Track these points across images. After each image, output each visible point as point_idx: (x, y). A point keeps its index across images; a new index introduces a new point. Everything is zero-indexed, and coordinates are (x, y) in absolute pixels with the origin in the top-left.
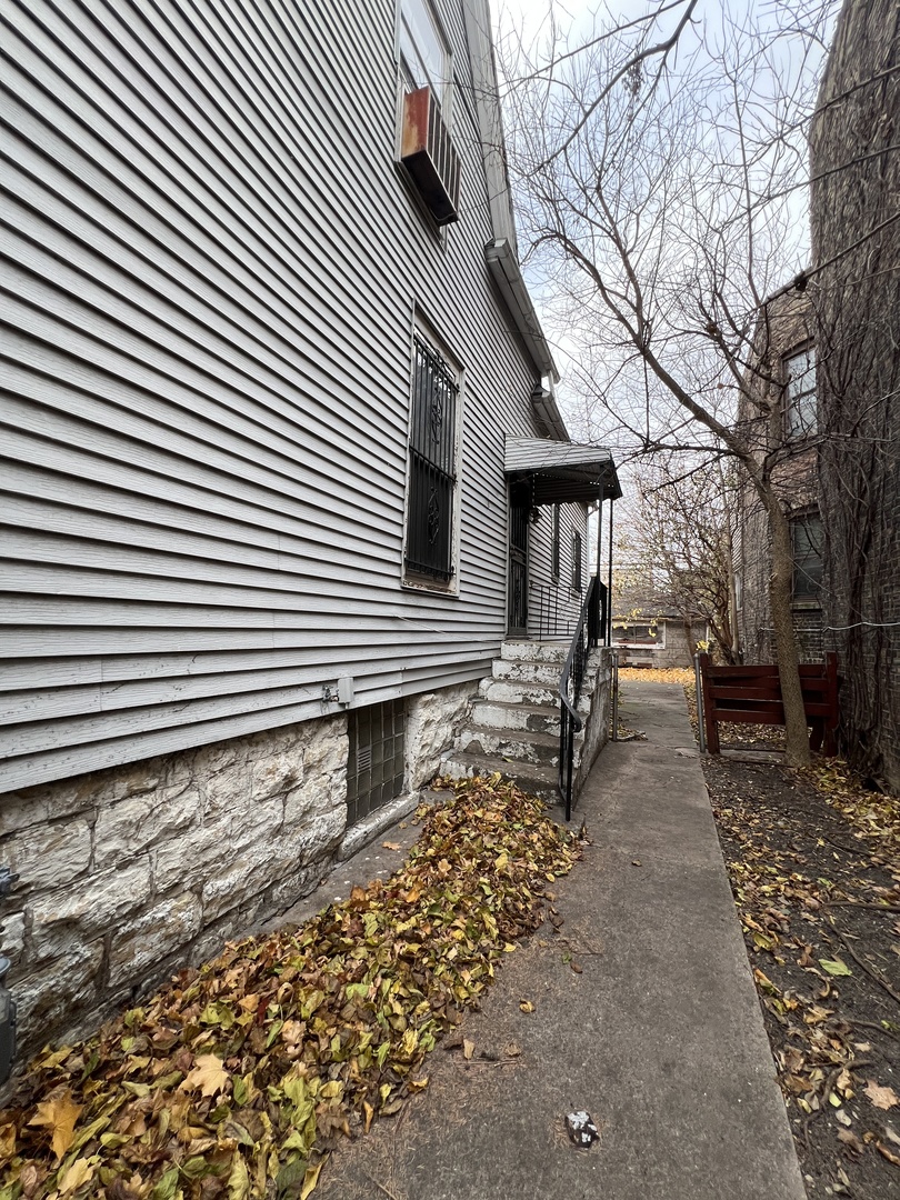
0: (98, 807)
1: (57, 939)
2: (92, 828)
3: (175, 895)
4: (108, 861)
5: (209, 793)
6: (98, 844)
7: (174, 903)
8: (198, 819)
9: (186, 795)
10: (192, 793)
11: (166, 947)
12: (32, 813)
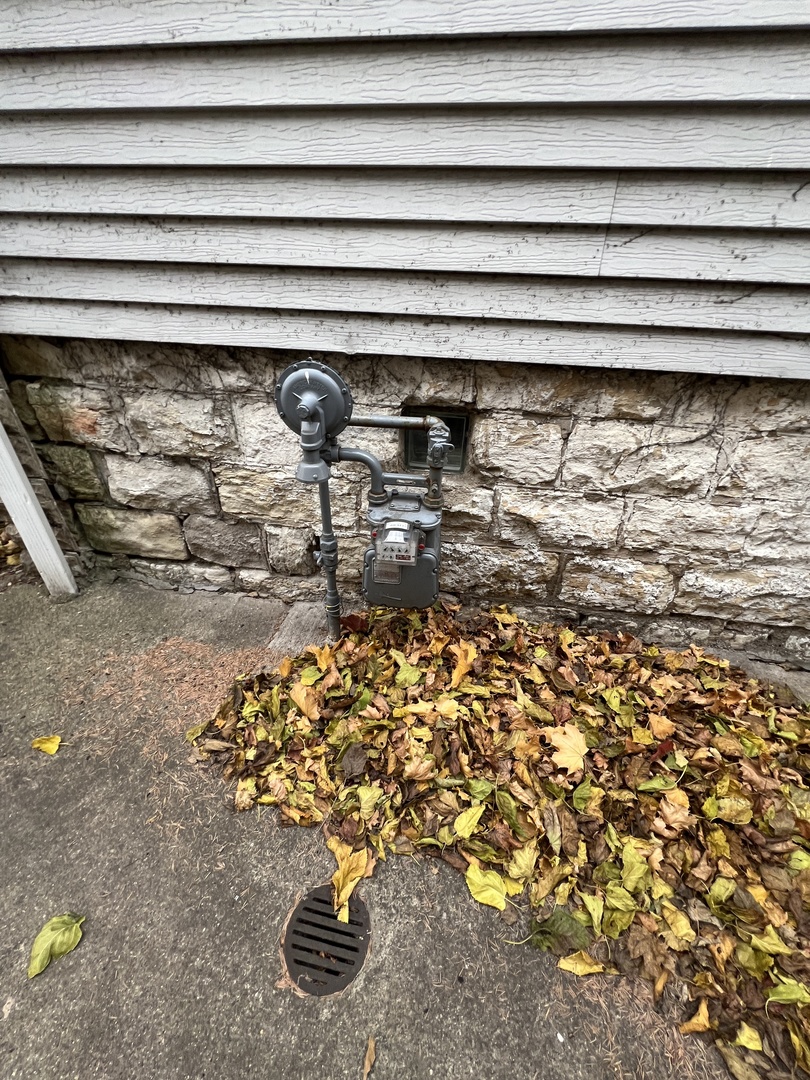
0: (577, 418)
1: (518, 531)
2: (566, 439)
3: (644, 560)
4: (577, 485)
5: (735, 459)
6: (569, 460)
7: (641, 567)
8: (704, 488)
9: (696, 448)
10: (708, 450)
11: (620, 603)
12: (508, 396)
